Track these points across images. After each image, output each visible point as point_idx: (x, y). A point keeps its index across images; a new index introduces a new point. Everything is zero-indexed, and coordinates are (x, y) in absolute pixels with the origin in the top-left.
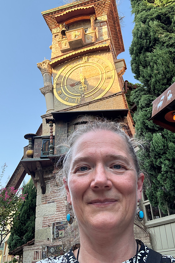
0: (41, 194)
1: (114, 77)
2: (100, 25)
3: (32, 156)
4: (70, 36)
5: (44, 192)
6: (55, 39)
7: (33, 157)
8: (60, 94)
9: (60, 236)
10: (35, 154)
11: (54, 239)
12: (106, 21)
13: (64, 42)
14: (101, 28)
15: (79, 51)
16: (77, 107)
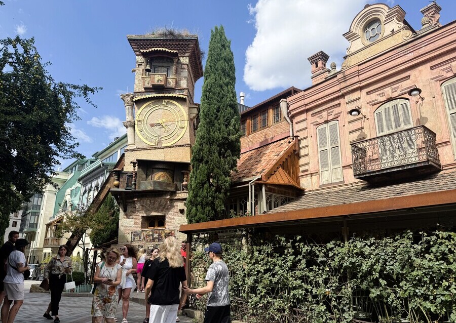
0: (123, 213)
1: (186, 128)
2: (181, 67)
3: (118, 186)
4: (154, 78)
5: (125, 211)
6: (138, 69)
7: (119, 188)
8: (141, 131)
9: (136, 240)
10: (121, 185)
12: (187, 65)
13: (148, 80)
14: (182, 70)
15: (160, 95)
16: (155, 149)
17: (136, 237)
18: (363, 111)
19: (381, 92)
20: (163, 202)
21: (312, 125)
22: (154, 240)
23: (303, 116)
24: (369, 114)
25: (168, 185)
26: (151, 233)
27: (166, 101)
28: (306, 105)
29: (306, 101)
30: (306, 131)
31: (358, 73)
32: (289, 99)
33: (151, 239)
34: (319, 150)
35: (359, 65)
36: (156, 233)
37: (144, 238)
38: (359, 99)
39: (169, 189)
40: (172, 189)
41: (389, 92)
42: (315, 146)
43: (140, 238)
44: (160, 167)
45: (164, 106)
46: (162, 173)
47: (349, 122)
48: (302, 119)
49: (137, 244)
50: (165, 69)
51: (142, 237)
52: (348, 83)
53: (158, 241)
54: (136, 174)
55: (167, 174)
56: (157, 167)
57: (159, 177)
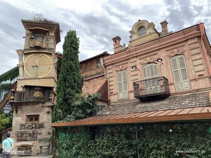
0: (15, 113)
1: (51, 68)
4: (36, 43)
5: (17, 112)
6: (27, 37)
7: (14, 100)
8: (27, 69)
11: (20, 129)
12: (53, 37)
13: (32, 43)
14: (50, 39)
15: (39, 51)
16: (35, 79)
17: (22, 127)
18: (138, 67)
19: (145, 59)
20: (38, 107)
21: (115, 71)
22: (32, 128)
23: (111, 67)
24: (140, 69)
25: (41, 98)
26: (31, 124)
27: (41, 54)
28: (112, 62)
29: (113, 60)
30: (112, 74)
31: (136, 50)
32: (105, 58)
33: (31, 127)
34: (118, 83)
35: (136, 46)
36: (34, 124)
37: (27, 127)
38: (136, 61)
39: (42, 101)
40: (44, 101)
41: (148, 59)
42: (116, 81)
43: (25, 127)
44: (37, 89)
45: (41, 57)
46: (38, 92)
47: (132, 71)
48: (110, 68)
49: (23, 131)
50: (42, 38)
51: (26, 127)
52: (131, 54)
53: (35, 129)
54: (24, 92)
55: (41, 93)
56: (36, 89)
57: (36, 95)
